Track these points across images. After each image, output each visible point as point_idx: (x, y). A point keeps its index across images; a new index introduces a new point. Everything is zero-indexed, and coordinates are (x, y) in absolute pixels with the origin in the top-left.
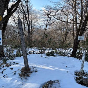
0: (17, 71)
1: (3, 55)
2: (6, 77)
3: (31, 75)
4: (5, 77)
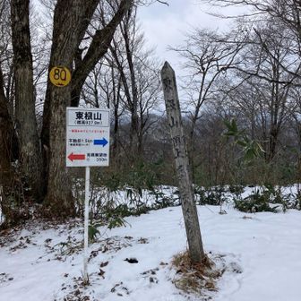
0: (158, 269)
1: (71, 211)
2: (123, 292)
3: (218, 283)
4: (119, 290)
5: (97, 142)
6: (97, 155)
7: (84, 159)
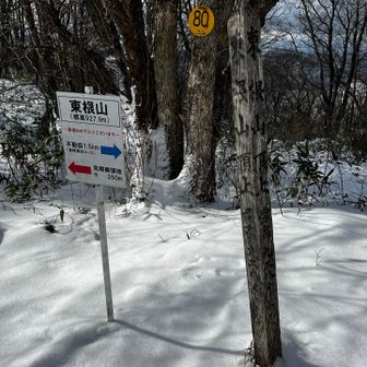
5: (105, 150)
6: (107, 170)
7: (90, 173)
